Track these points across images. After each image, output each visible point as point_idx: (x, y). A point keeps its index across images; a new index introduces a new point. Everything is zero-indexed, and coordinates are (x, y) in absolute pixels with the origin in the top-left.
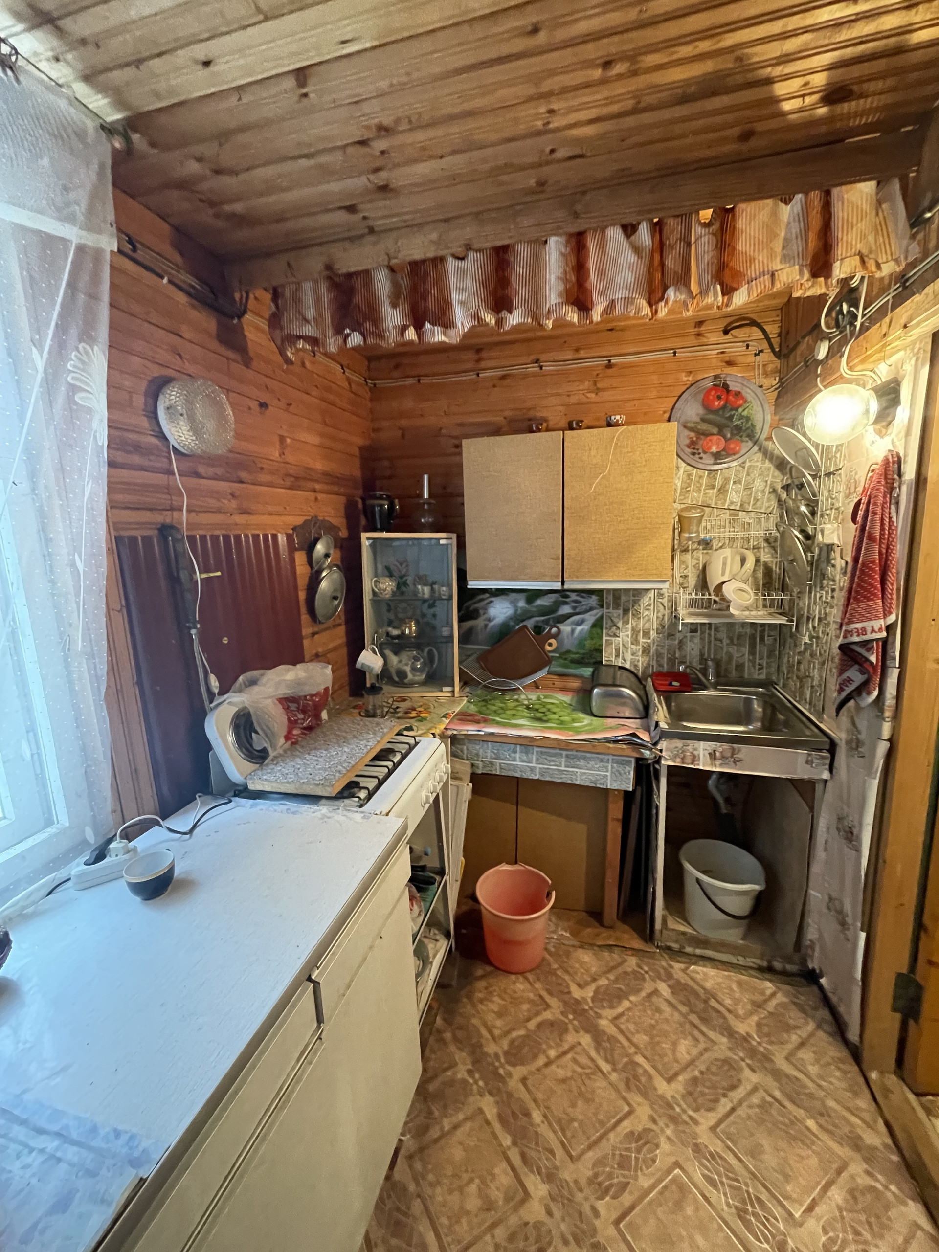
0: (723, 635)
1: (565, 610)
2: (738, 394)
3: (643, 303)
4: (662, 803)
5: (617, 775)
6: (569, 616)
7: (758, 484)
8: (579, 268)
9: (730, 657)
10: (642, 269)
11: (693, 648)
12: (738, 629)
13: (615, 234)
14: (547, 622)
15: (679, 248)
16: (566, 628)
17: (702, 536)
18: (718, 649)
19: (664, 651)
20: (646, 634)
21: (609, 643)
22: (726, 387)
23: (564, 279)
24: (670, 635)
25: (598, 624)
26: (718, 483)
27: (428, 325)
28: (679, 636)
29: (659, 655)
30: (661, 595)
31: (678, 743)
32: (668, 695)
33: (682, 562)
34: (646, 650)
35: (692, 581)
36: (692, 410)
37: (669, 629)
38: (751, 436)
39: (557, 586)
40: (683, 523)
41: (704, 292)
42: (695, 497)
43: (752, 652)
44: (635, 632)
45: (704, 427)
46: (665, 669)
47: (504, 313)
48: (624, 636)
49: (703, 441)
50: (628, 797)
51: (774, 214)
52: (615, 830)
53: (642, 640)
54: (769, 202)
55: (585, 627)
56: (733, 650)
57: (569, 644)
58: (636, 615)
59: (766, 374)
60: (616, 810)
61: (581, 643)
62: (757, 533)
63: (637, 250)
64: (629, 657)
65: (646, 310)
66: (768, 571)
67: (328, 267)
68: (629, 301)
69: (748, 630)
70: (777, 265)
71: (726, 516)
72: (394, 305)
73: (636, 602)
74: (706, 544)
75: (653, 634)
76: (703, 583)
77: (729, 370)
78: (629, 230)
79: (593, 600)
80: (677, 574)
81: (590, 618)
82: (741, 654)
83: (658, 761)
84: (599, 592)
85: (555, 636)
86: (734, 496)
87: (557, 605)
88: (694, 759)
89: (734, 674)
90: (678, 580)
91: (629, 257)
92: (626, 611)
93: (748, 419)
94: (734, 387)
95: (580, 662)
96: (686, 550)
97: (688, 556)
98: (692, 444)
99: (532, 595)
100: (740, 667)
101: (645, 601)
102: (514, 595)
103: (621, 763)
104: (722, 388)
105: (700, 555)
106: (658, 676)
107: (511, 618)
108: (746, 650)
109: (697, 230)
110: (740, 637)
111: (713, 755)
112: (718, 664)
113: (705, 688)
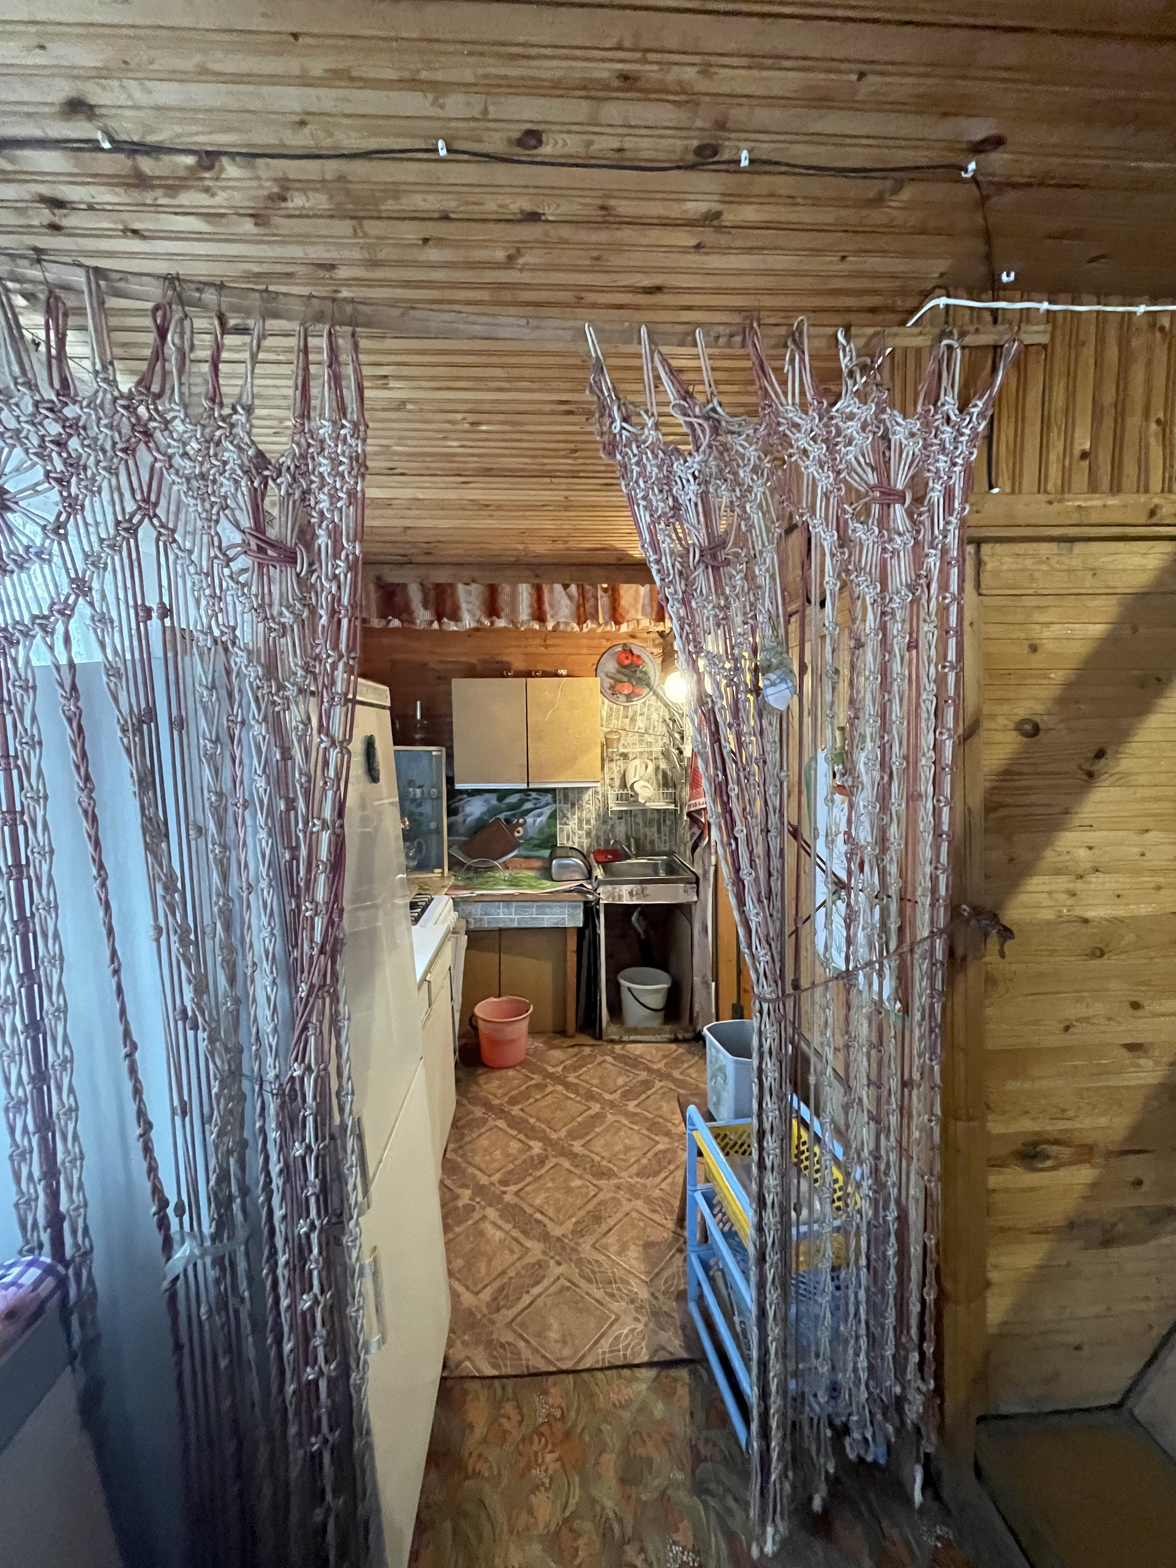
0: (639, 820)
1: (528, 805)
2: (639, 657)
3: (575, 625)
4: (602, 932)
5: (571, 916)
6: (531, 810)
7: (655, 716)
8: (539, 600)
9: (645, 835)
10: (574, 608)
11: (621, 830)
12: (649, 815)
13: (558, 587)
14: (514, 816)
15: (592, 601)
16: (529, 819)
17: (622, 750)
18: (637, 831)
19: (601, 834)
20: (588, 822)
21: (562, 830)
22: (631, 652)
23: (531, 607)
24: (605, 822)
25: (553, 816)
26: (630, 714)
27: (445, 620)
28: (611, 822)
29: (598, 838)
30: (596, 792)
31: (609, 887)
32: (605, 865)
33: (610, 769)
34: (588, 834)
35: (617, 782)
36: (610, 665)
37: (604, 817)
38: (648, 685)
39: (524, 786)
40: (607, 743)
41: (606, 624)
42: (615, 723)
43: (659, 832)
44: (580, 821)
45: (619, 676)
46: (602, 847)
47: (494, 618)
48: (573, 824)
49: (619, 686)
50: (580, 932)
51: (637, 591)
52: (572, 959)
53: (585, 827)
54: (634, 586)
55: (543, 819)
56: (647, 830)
57: (532, 832)
58: (581, 808)
59: (655, 646)
60: (572, 944)
61: (541, 831)
62: (657, 749)
63: (570, 597)
64: (576, 840)
65: (577, 628)
66: (665, 774)
67: (379, 578)
68: (567, 624)
69: (656, 816)
70: (640, 617)
71: (637, 737)
72: (425, 607)
73: (580, 799)
74: (625, 756)
75: (593, 822)
76: (624, 785)
77: (632, 641)
78: (566, 587)
79: (549, 797)
80: (607, 778)
81: (547, 811)
82: (652, 832)
83: (598, 903)
84: (552, 791)
85: (521, 825)
86: (641, 723)
87: (522, 802)
88: (620, 897)
89: (648, 847)
90: (607, 781)
91: (565, 601)
92: (573, 805)
93: (645, 673)
94: (636, 652)
95: (541, 846)
96: (611, 760)
97: (613, 765)
98: (612, 687)
99: (502, 794)
100: (652, 842)
101: (586, 797)
102: (487, 795)
103: (575, 907)
104: (628, 651)
105: (621, 763)
106: (598, 853)
107: (485, 813)
108: (655, 829)
109: (600, 593)
110: (651, 821)
111: (631, 893)
112: (637, 841)
113: (629, 857)
